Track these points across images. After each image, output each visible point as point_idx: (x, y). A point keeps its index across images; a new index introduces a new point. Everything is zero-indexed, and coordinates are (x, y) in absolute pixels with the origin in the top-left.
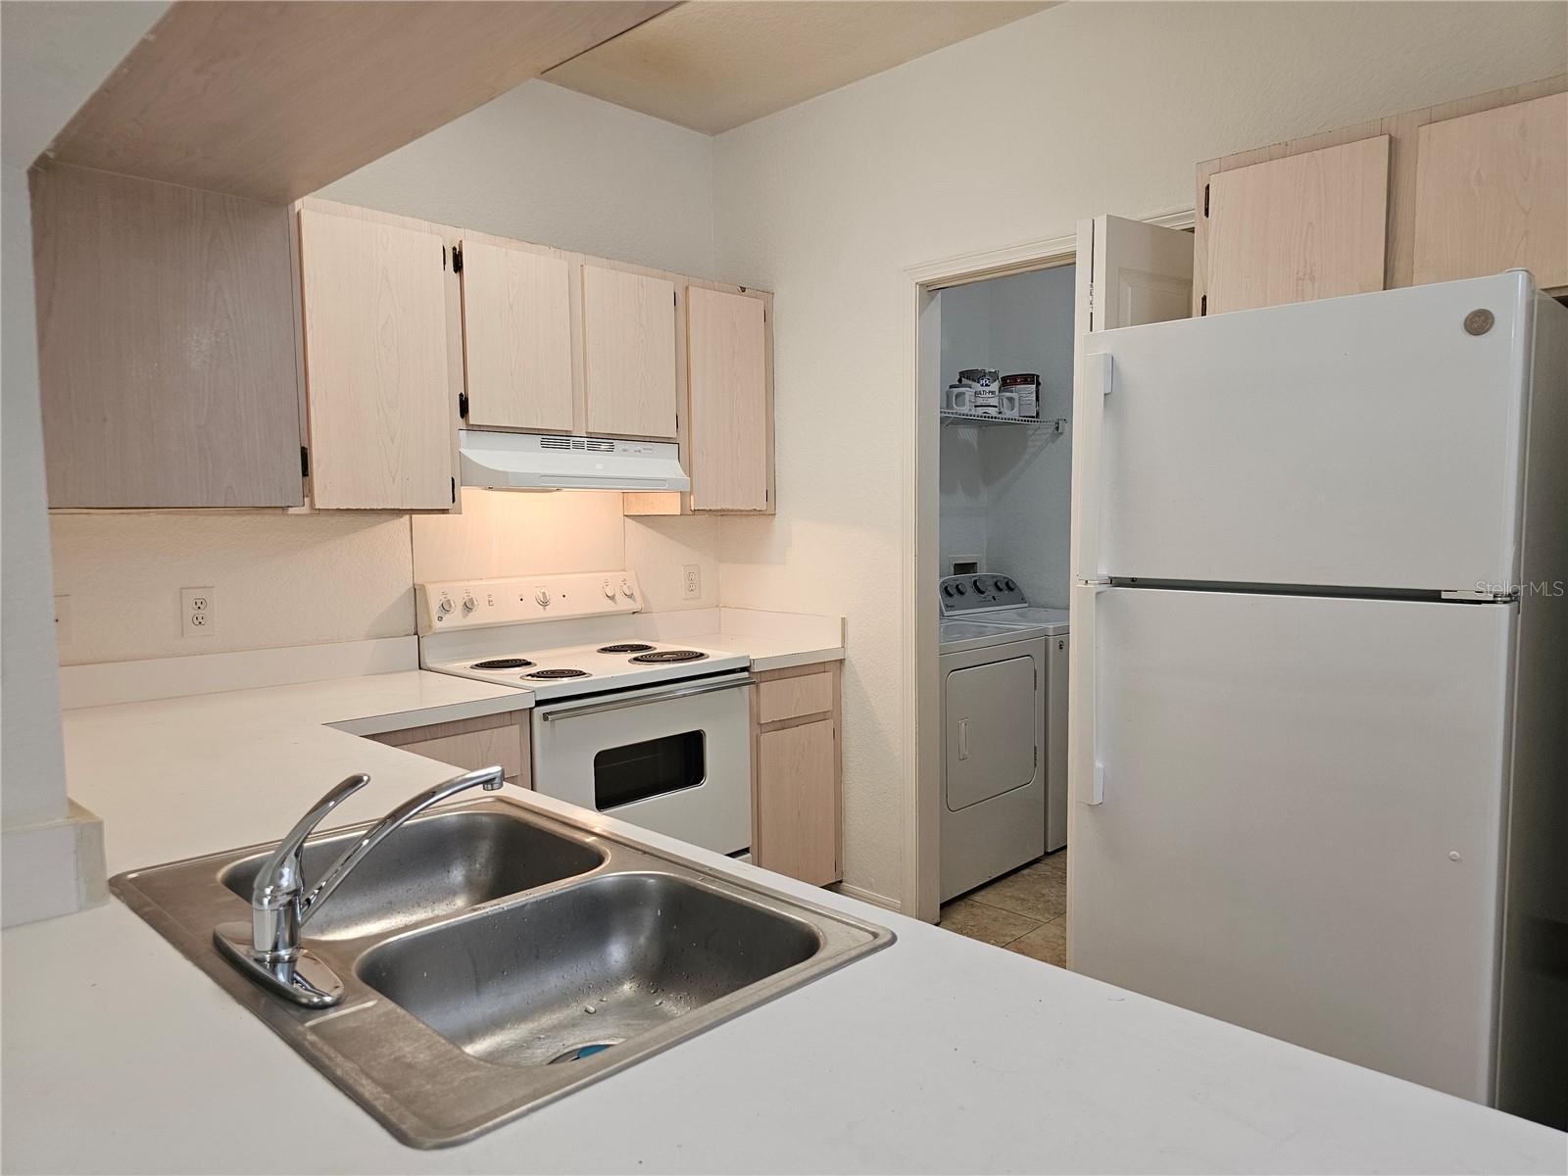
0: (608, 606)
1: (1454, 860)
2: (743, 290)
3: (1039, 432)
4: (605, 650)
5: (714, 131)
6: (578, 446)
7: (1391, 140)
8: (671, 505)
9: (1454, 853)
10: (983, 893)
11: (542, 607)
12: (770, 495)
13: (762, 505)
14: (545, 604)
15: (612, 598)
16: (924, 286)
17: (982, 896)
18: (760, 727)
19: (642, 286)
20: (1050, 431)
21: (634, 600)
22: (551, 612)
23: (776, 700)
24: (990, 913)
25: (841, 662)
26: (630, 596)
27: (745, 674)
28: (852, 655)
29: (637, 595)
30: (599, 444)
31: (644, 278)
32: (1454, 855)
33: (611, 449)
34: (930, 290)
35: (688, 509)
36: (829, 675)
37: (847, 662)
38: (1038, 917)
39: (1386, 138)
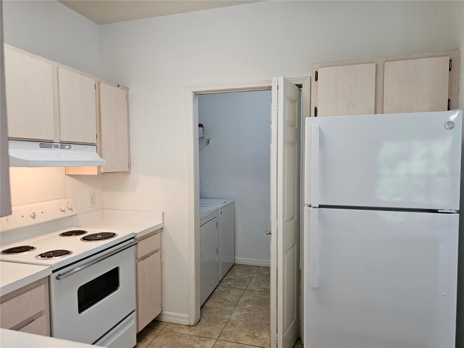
0: (62, 215)
1: (444, 295)
2: (119, 86)
3: (201, 142)
4: (64, 234)
5: (100, 23)
6: (56, 147)
7: (376, 65)
8: (94, 171)
9: (445, 293)
10: (207, 303)
11: (33, 219)
12: (129, 165)
13: (127, 170)
14: (34, 217)
15: (63, 211)
16: (195, 93)
17: (208, 304)
18: (138, 260)
19: (83, 79)
20: (206, 142)
21: (73, 211)
22: (37, 221)
23: (143, 248)
24: (214, 311)
25: (162, 229)
26: (71, 209)
27: (133, 240)
28: (167, 226)
29: (74, 209)
30: (65, 146)
31: (83, 76)
32: (445, 294)
33: (70, 148)
34: (197, 94)
35: (100, 172)
36: (159, 234)
37: (164, 228)
38: (230, 309)
39: (374, 65)
